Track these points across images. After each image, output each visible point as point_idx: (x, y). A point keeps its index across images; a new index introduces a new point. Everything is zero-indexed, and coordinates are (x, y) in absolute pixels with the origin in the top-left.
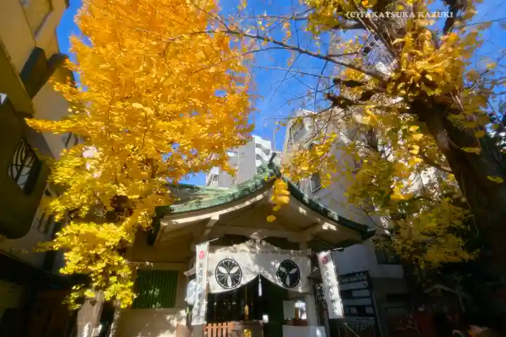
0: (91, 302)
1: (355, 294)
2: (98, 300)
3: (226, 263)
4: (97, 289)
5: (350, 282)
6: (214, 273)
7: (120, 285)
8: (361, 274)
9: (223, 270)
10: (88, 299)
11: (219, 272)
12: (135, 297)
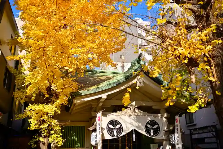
0: (42, 144)
1: (207, 140)
2: (45, 142)
3: (113, 122)
4: (45, 137)
5: (203, 133)
6: (106, 128)
7: (56, 135)
8: (212, 127)
9: (111, 126)
10: (41, 142)
11: (109, 127)
12: (64, 141)
